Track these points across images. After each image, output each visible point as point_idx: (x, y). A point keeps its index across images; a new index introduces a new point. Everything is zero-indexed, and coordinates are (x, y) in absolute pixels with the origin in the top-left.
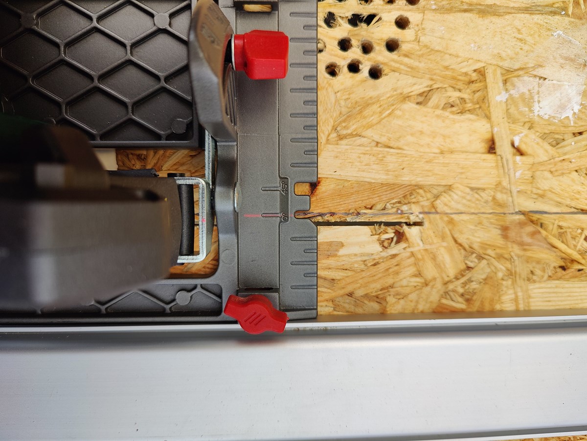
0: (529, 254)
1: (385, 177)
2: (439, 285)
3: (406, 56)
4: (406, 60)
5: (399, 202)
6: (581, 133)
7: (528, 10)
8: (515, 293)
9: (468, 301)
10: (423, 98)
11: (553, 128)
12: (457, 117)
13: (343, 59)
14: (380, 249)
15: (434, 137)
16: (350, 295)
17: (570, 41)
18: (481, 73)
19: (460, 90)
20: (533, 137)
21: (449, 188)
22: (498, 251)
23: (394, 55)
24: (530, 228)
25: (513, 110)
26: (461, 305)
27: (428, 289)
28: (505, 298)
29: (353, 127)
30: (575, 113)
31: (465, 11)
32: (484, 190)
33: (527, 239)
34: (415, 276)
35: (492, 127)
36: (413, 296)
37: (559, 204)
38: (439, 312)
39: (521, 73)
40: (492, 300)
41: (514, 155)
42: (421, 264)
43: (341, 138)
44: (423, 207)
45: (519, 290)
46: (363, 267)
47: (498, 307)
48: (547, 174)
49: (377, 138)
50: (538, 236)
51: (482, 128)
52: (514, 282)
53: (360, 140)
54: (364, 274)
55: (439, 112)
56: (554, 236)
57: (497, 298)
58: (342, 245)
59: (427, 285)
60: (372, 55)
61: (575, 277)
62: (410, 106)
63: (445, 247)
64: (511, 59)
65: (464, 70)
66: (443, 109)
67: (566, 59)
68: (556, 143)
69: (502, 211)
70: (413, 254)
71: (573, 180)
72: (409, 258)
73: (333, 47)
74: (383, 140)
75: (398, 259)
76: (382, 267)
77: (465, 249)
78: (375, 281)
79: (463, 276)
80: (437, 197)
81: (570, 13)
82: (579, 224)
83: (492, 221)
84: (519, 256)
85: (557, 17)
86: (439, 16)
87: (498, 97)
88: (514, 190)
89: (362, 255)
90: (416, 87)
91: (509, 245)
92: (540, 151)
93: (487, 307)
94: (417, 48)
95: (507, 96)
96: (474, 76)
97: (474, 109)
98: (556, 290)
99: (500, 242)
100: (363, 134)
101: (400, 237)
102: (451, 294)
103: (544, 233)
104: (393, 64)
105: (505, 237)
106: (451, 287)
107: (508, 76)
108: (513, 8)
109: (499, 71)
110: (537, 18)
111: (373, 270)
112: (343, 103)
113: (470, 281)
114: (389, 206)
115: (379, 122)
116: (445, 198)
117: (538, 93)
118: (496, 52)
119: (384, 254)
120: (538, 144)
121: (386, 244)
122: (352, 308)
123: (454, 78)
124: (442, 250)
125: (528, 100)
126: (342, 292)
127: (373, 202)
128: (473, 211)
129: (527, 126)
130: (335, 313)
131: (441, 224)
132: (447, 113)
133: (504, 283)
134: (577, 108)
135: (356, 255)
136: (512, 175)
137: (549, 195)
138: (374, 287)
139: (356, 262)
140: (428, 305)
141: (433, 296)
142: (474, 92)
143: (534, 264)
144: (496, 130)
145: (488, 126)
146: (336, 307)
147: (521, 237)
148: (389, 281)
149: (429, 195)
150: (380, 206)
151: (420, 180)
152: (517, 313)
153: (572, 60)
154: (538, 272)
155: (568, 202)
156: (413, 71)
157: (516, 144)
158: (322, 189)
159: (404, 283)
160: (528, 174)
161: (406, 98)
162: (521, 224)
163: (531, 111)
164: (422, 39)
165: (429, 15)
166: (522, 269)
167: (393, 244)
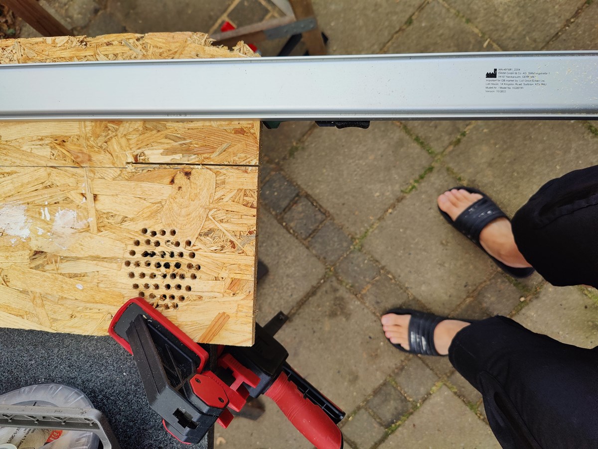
0: (79, 148)
1: (142, 184)
2: (119, 135)
3: (131, 238)
4: (131, 237)
5: (136, 173)
6: (56, 203)
7: (78, 259)
8: (85, 130)
9: (107, 127)
10: (124, 220)
11: (68, 206)
12: (110, 211)
13: (158, 237)
14: (145, 152)
15: (120, 202)
16: (159, 131)
17: (59, 245)
18: (99, 231)
19: (109, 223)
20: (77, 202)
21: (114, 179)
22: (93, 150)
23: (137, 239)
24: (79, 160)
25: (86, 214)
26: (110, 125)
27: (124, 133)
28: (91, 128)
29: (155, 207)
30: (58, 212)
31: (105, 258)
32: (99, 178)
33: (80, 155)
34: (130, 139)
35: (95, 206)
36: (131, 130)
37: (66, 171)
38: (120, 122)
39: (82, 230)
40: (96, 127)
41: (85, 194)
42: (127, 145)
43: (160, 202)
44: (126, 171)
45: (84, 132)
46: (153, 144)
47: (93, 124)
48: (70, 184)
49: (145, 202)
50: (75, 156)
51: (99, 206)
52: (86, 136)
53: (152, 201)
54: (152, 141)
55: (118, 213)
56: (68, 156)
57: (94, 128)
58: (161, 154)
59: (125, 135)
60: (146, 239)
61: (59, 137)
62: (130, 216)
63: (116, 152)
64: (86, 237)
65: (107, 232)
66: (116, 215)
67: (61, 237)
68: (67, 198)
69: (91, 168)
70: (131, 149)
71: (59, 182)
72: (133, 148)
73: (162, 243)
74: (142, 201)
75: (137, 147)
76: (144, 144)
77: (108, 151)
78: (148, 137)
79: (109, 139)
80: (120, 175)
81: (59, 257)
82: (57, 162)
83: (95, 164)
84: (84, 147)
85: (65, 256)
86: (117, 255)
87: (92, 220)
88: (85, 178)
89: (153, 149)
90: (127, 224)
91: (88, 153)
92: (74, 195)
93: (98, 123)
94: (126, 242)
95: (88, 220)
96: (102, 229)
97: (102, 214)
98: (67, 131)
99: (92, 154)
100: (151, 204)
101: (136, 157)
102: (114, 130)
103: (73, 158)
104: (137, 235)
105: (90, 156)
106: (114, 134)
107: (87, 229)
108: (84, 260)
109: (91, 231)
110: (74, 255)
111: (148, 143)
112: (159, 218)
113: (106, 136)
114: (141, 171)
115: (144, 209)
116: (116, 174)
117: (74, 221)
118: (93, 240)
119: (144, 149)
120: (75, 198)
121: (143, 154)
122: (158, 125)
123: (111, 228)
124: (117, 151)
125: (79, 218)
126: (162, 132)
127: (147, 173)
128: (104, 168)
129: (79, 207)
130: (165, 123)
131: (118, 163)
132: (115, 212)
133: (90, 135)
134: (57, 214)
135: (156, 149)
136: (86, 184)
137: (70, 175)
138: (148, 134)
139: (156, 146)
140: (124, 125)
141: (122, 129)
142: (102, 222)
143: (77, 143)
144: (93, 205)
145: (96, 207)
146: (165, 126)
147: (83, 156)
148: (141, 137)
149: (123, 176)
150: (145, 171)
151: (127, 183)
152: (85, 120)
153: (59, 236)
154: (75, 140)
155: (62, 172)
156: (129, 231)
157: (84, 198)
158: (169, 180)
159: (135, 136)
160: (79, 185)
161: (132, 220)
162: (82, 162)
163: (77, 213)
164: (124, 246)
165: (121, 256)
166: (83, 142)
167: (139, 154)
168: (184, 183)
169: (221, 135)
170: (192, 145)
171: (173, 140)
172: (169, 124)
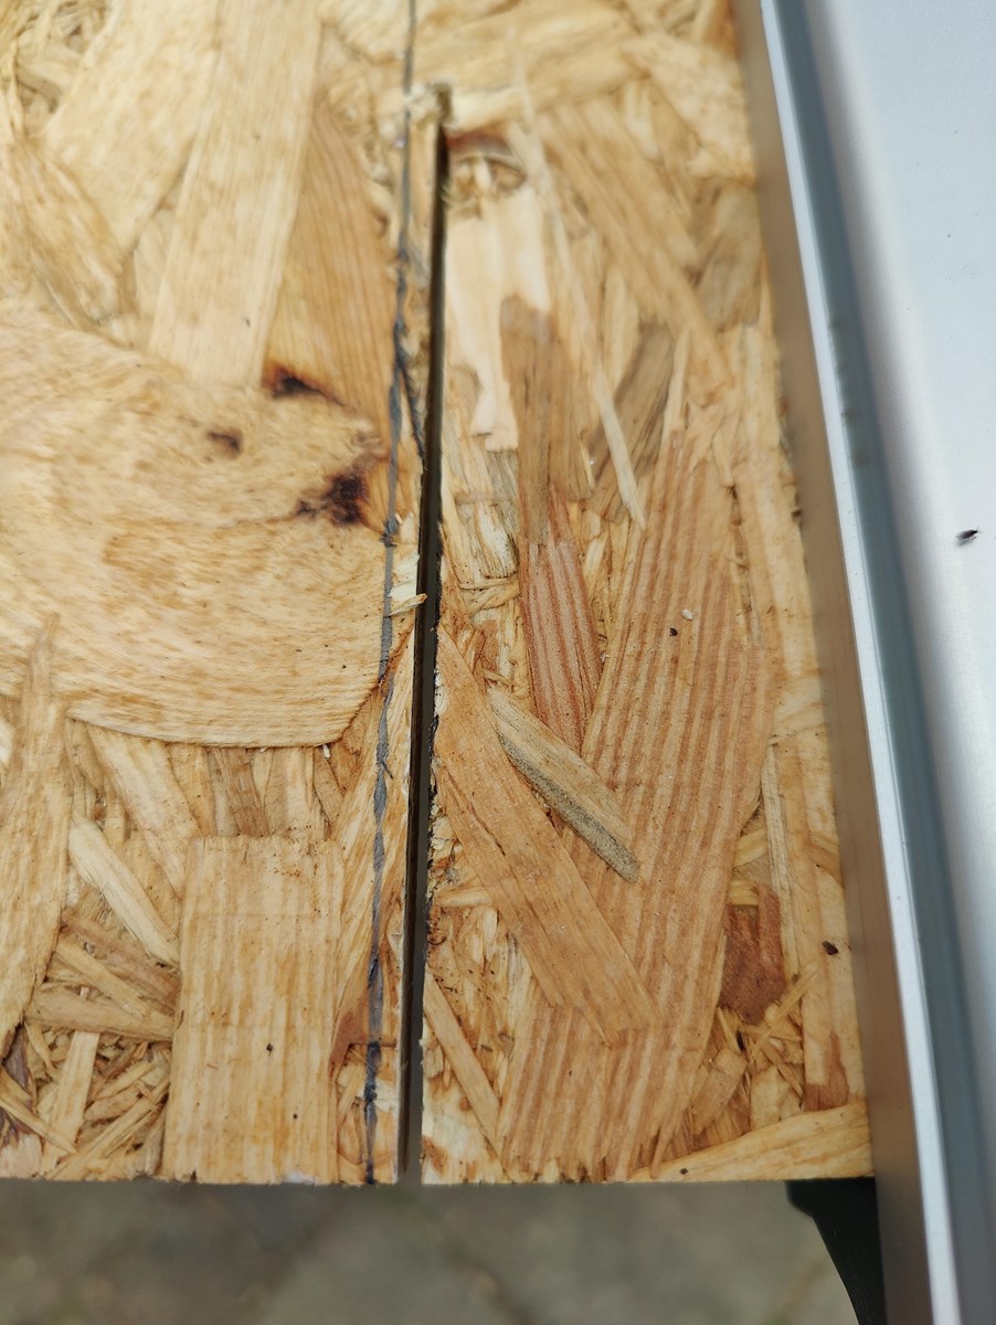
2: (643, 44)
10: (39, 96)
12: (112, 19)
14: (526, 195)
15: (166, 65)
16: (695, 276)
19: (33, 17)
21: (330, 27)
27: (660, 73)
29: (96, 273)
34: (618, 102)
36: (688, 108)
42: (575, 89)
43: (128, 304)
49: (144, 207)
53: (147, 255)
54: (618, 237)
55: (89, 58)
58: (513, 302)
59: (647, 74)
63: (521, 32)
66: (81, 48)
70: (547, 108)
72: (557, 118)
74: (153, 190)
76: (587, 185)
78: (641, 206)
80: (356, 53)
89: (549, 240)
100: (126, 244)
102: (672, 18)
106: (649, 18)
111: (600, 211)
115: (94, 203)
116: (363, 36)
119: (546, 185)
121: (510, 178)
124: (530, 38)
126: (687, 301)
127: (362, 216)
131: (447, 39)
132: (97, 41)
135: (550, 260)
138: (670, 213)
139: (575, 259)
140: (715, 70)
141: (685, 59)
146: (742, 316)
149: (351, 71)
151: (300, 95)
158: (303, 356)
159: (643, 129)
167: (511, 160)
168: (268, 472)
169: (708, 781)
170: (594, 520)
171: (629, 380)
172: (756, 345)
